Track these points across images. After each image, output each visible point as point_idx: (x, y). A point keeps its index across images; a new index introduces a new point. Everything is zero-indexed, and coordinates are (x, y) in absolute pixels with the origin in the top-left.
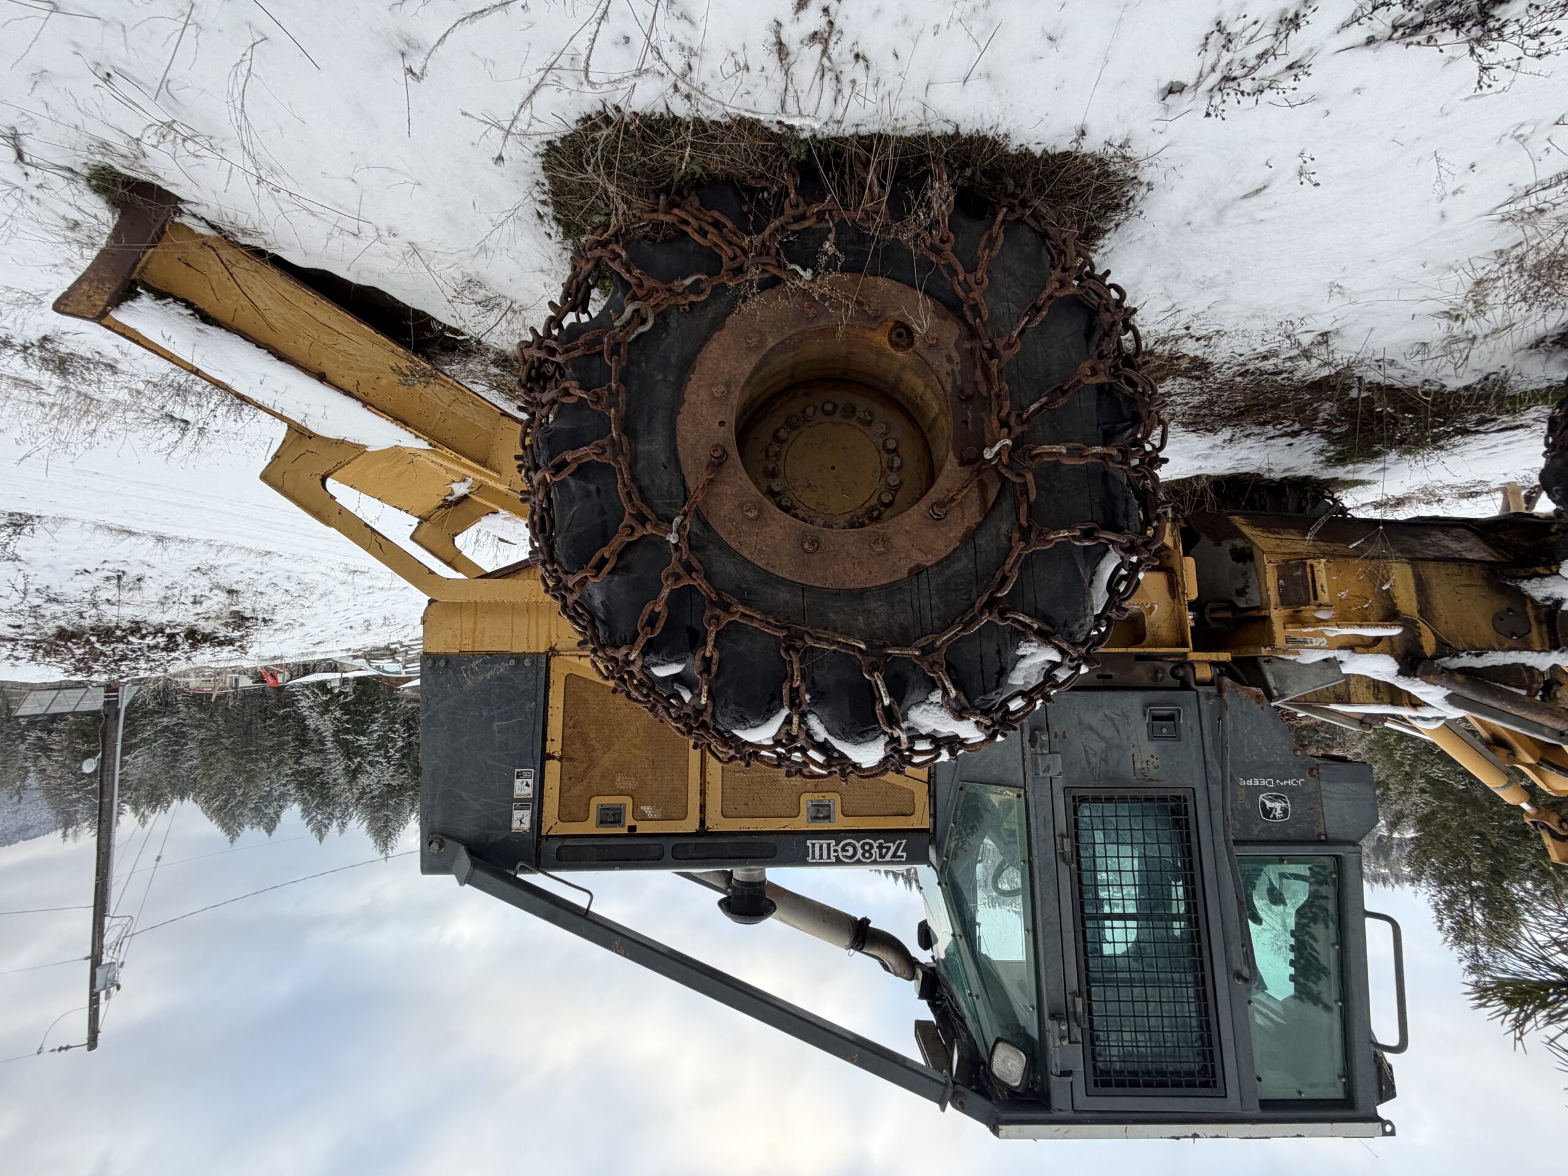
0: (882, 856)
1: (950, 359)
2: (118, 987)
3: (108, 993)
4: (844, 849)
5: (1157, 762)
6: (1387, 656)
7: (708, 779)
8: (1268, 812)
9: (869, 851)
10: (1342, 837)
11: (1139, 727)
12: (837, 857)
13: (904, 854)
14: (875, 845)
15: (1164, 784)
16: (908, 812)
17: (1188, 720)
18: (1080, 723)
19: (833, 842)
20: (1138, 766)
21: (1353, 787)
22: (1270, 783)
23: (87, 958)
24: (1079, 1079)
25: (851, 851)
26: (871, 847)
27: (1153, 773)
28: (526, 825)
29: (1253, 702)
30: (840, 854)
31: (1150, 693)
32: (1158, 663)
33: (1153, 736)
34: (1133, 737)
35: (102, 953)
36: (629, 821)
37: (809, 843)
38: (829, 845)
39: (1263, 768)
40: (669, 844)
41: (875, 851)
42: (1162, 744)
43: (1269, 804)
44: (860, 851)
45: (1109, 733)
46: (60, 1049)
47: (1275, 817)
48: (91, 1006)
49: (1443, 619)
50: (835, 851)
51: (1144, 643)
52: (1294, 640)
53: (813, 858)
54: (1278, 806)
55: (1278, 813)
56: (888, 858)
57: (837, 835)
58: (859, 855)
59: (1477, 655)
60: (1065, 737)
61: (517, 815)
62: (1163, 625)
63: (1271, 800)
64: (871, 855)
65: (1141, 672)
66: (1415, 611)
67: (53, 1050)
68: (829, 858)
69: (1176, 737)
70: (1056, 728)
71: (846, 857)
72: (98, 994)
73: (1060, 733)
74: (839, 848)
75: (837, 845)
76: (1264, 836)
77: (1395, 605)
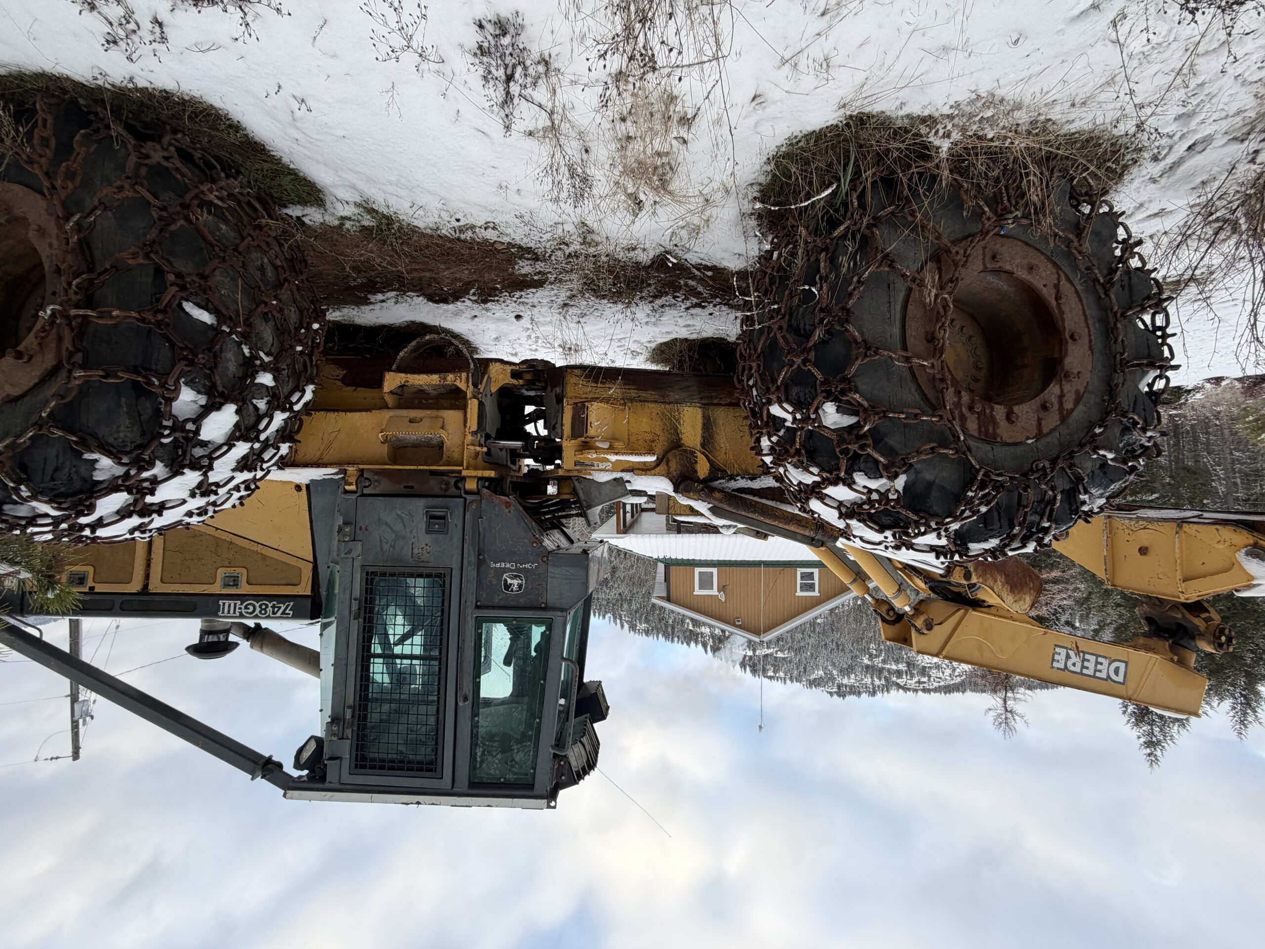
0: (274, 613)
1: (51, 246)
2: (92, 717)
3: (84, 721)
4: (246, 608)
5: (429, 549)
6: (663, 478)
7: (153, 556)
8: (507, 586)
9: (264, 609)
10: (558, 606)
11: (420, 522)
12: (241, 613)
13: (291, 612)
14: (270, 605)
15: (431, 565)
16: (294, 582)
17: (455, 520)
18: (379, 519)
19: (239, 602)
20: (416, 551)
21: (572, 570)
22: (512, 566)
23: (67, 696)
24: (346, 763)
25: (251, 608)
26: (267, 606)
27: (425, 557)
29: (503, 507)
30: (243, 611)
31: (430, 499)
32: (445, 478)
33: (428, 531)
34: (415, 531)
35: (78, 693)
36: (90, 583)
37: (221, 602)
38: (235, 604)
39: (509, 556)
40: (118, 600)
41: (269, 610)
42: (435, 536)
43: (509, 581)
44: (258, 609)
45: (399, 527)
46: (52, 759)
47: (512, 590)
48: (72, 730)
49: (723, 451)
50: (240, 608)
51: (441, 463)
52: (582, 464)
53: (223, 613)
54: (515, 582)
55: (515, 587)
56: (279, 614)
57: (242, 597)
58: (257, 612)
59: (752, 479)
60: (367, 530)
62: (456, 450)
63: (511, 578)
64: (266, 612)
65: (434, 485)
66: (699, 444)
67: (46, 759)
68: (234, 613)
69: (444, 531)
70: (361, 523)
71: (247, 613)
72: (77, 722)
73: (364, 527)
74: (243, 607)
75: (242, 604)
76: (502, 603)
77: (680, 439)
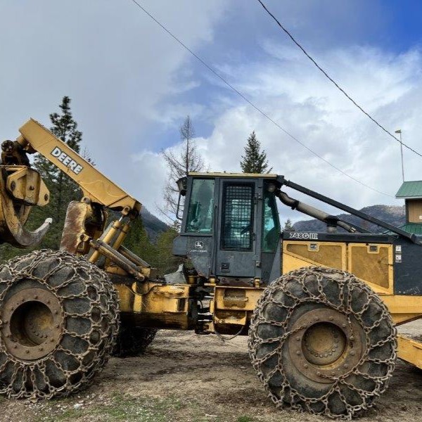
0: (297, 234)
5: (228, 257)
13: (290, 234)
16: (289, 245)
22: (199, 251)
25: (305, 236)
26: (300, 237)
28: (397, 247)
32: (223, 283)
33: (229, 264)
34: (233, 264)
36: (368, 247)
37: (317, 239)
38: (312, 238)
39: (200, 255)
42: (226, 262)
43: (200, 246)
44: (303, 236)
45: (239, 265)
47: (200, 242)
51: (225, 289)
53: (316, 234)
54: (198, 245)
61: (400, 250)
65: (228, 281)
68: (312, 234)
69: (223, 264)
74: (309, 237)
